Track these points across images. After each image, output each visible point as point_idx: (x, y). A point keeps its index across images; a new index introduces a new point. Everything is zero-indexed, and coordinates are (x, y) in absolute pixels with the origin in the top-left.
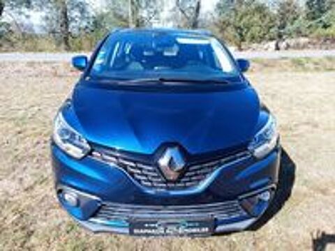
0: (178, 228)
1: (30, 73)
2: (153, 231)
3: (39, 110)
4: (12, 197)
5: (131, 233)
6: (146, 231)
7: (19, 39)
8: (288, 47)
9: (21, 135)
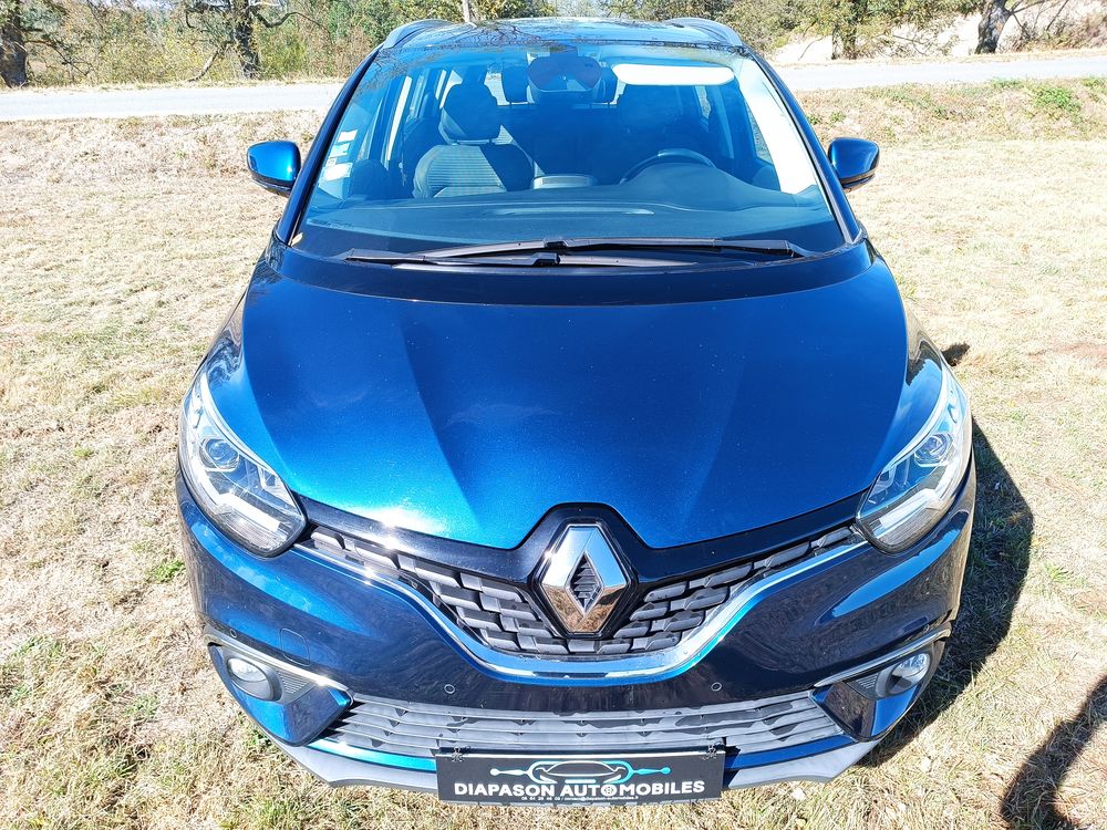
1: (131, 162)
2: (518, 790)
3: (161, 304)
5: (446, 792)
6: (493, 788)
7: (88, 37)
9: (105, 396)
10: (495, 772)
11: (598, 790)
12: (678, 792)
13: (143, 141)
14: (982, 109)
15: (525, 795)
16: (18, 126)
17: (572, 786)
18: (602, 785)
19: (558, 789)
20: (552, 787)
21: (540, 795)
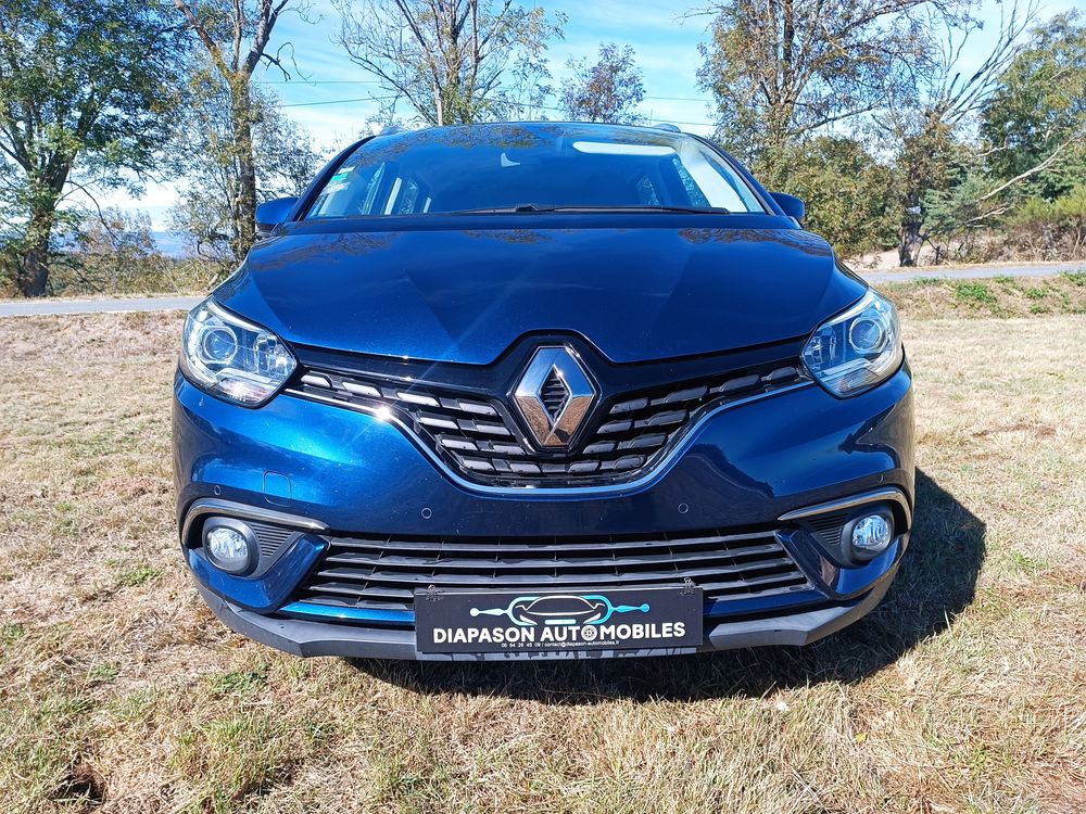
0: (580, 621)
2: (498, 634)
4: (44, 618)
6: (472, 633)
8: (940, 257)
10: (474, 612)
11: (578, 632)
12: (659, 636)
13: (148, 330)
14: (910, 301)
15: (505, 641)
16: (34, 319)
17: (552, 627)
18: (582, 626)
19: (538, 634)
20: (532, 629)
21: (520, 640)
